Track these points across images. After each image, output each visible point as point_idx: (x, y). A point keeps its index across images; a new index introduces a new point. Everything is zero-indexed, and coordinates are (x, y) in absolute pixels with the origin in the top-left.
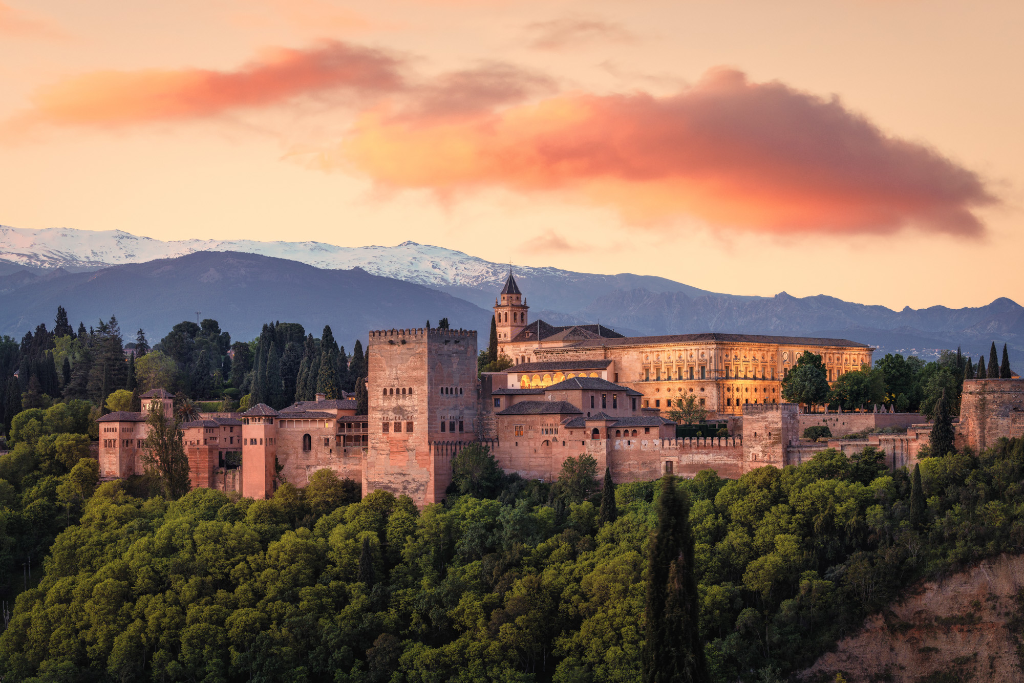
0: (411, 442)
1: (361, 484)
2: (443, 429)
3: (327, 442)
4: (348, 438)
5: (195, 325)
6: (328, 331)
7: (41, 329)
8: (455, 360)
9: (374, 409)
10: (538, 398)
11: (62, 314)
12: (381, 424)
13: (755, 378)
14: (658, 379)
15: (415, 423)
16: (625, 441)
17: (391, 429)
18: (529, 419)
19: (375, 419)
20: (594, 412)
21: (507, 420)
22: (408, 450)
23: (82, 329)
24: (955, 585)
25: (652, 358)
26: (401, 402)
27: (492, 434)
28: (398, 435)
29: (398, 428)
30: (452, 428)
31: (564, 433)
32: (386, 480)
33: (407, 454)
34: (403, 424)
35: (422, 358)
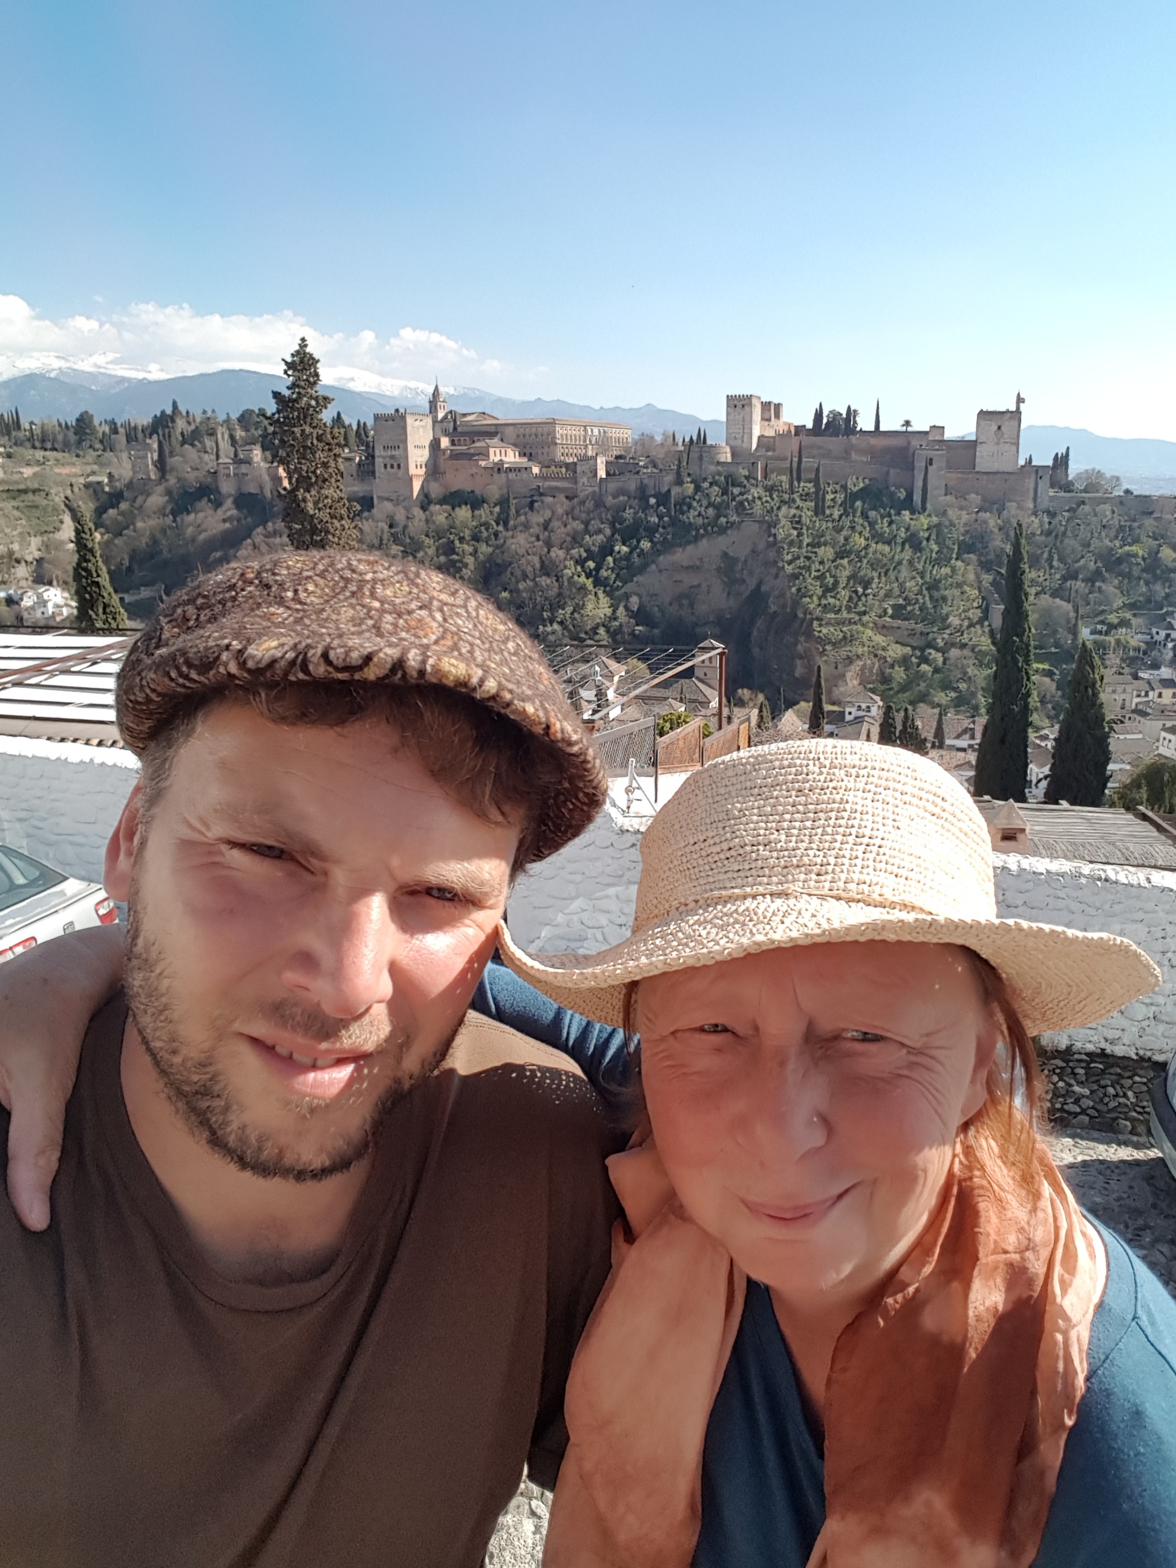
0: (400, 475)
1: (372, 498)
4: (364, 473)
5: (253, 411)
6: (339, 414)
7: (163, 412)
8: (421, 430)
9: (379, 457)
10: (466, 452)
11: (175, 405)
12: (383, 465)
15: (401, 464)
17: (389, 466)
19: (379, 462)
20: (497, 459)
21: (450, 463)
22: (399, 479)
23: (188, 412)
24: (690, 548)
25: (522, 430)
26: (393, 453)
27: (442, 470)
28: (394, 471)
29: (392, 466)
30: (422, 467)
32: (387, 495)
33: (398, 481)
34: (395, 465)
35: (404, 428)
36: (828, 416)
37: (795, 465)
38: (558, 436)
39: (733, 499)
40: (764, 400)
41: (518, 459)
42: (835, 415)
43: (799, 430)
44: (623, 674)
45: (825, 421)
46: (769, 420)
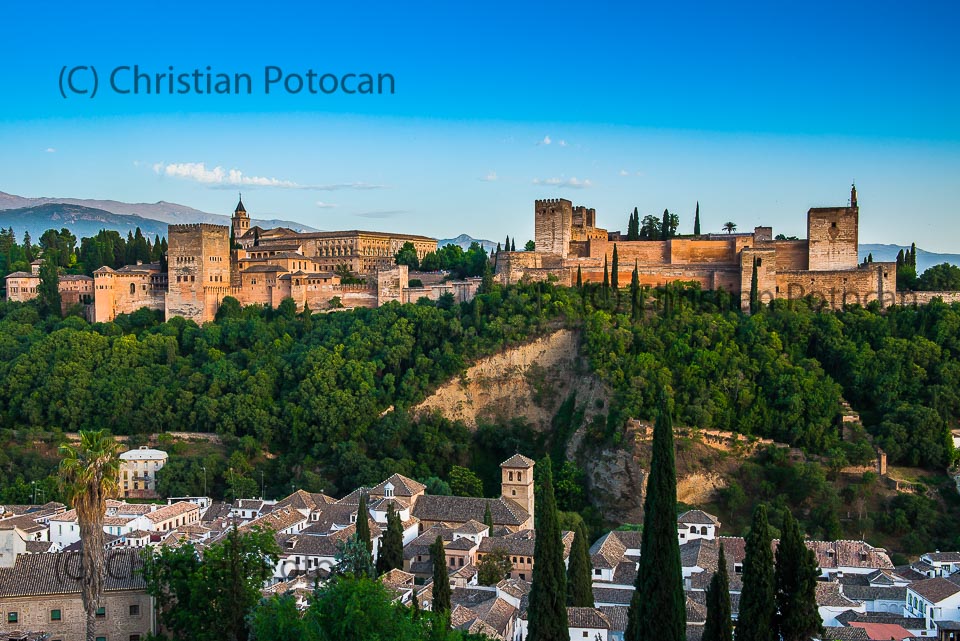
0: (193, 287)
1: (164, 312)
2: (211, 280)
3: (144, 288)
4: (157, 285)
5: (57, 231)
8: (217, 241)
9: (172, 268)
10: (264, 264)
12: (176, 277)
14: (326, 255)
15: (195, 276)
16: (313, 286)
17: (182, 279)
18: (259, 275)
19: (172, 274)
20: (295, 271)
21: (246, 275)
22: (192, 291)
25: (324, 244)
26: (187, 265)
27: (238, 283)
28: (186, 283)
29: (186, 279)
30: (216, 280)
31: (279, 283)
32: (179, 309)
33: (190, 293)
34: (189, 277)
35: (199, 240)
36: (643, 222)
37: (610, 270)
38: (361, 248)
39: (543, 306)
40: (574, 205)
41: (318, 271)
42: (651, 220)
43: (612, 237)
44: (422, 493)
45: (641, 226)
46: (581, 226)
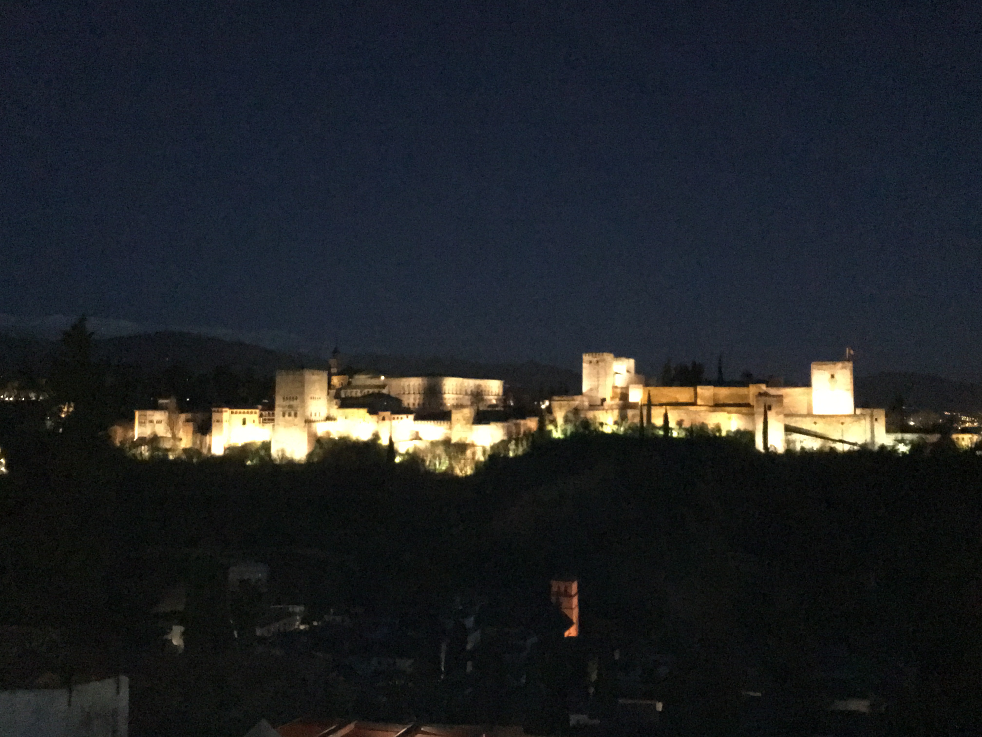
0: (296, 422)
2: (311, 415)
3: (254, 421)
4: (265, 420)
8: (317, 383)
9: (279, 406)
12: (281, 413)
13: (453, 394)
14: (409, 393)
15: (298, 413)
16: (397, 422)
17: (287, 416)
19: (278, 411)
21: (341, 411)
22: (295, 425)
25: (407, 384)
26: (292, 403)
27: (333, 417)
28: (290, 418)
29: (290, 415)
30: (315, 415)
31: (368, 419)
33: (294, 427)
34: (293, 413)
35: (302, 382)
37: (645, 412)
42: (682, 367)
